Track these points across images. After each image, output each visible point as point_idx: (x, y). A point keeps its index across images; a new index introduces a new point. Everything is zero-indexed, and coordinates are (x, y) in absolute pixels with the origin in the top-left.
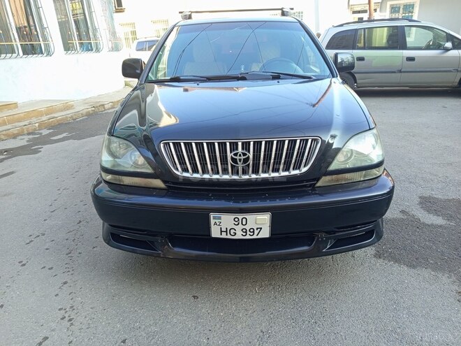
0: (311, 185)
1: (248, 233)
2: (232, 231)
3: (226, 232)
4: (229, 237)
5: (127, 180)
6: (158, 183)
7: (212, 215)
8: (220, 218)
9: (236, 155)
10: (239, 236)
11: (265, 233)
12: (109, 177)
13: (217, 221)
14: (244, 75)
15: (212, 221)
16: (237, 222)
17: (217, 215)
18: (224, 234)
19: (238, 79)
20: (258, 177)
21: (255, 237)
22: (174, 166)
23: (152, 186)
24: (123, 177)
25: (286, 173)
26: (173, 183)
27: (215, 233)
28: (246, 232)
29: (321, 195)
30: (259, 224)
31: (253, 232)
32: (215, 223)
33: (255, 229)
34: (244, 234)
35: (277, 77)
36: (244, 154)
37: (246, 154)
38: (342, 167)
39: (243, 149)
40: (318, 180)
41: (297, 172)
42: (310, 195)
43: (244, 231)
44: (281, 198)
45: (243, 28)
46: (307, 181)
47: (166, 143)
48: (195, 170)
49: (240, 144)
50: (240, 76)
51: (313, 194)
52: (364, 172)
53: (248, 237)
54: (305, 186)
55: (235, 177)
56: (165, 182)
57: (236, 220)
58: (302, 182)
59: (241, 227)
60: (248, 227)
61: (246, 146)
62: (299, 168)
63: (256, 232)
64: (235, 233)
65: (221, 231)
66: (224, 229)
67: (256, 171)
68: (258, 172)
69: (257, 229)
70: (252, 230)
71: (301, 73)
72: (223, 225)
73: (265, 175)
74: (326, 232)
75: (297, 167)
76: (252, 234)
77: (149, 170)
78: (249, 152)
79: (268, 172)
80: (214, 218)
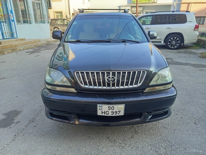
0: (141, 92)
1: (114, 113)
2: (107, 112)
3: (104, 113)
4: (106, 115)
5: (58, 89)
6: (73, 90)
7: (98, 105)
8: (102, 107)
9: (109, 78)
10: (110, 115)
11: (122, 113)
12: (49, 87)
13: (100, 108)
14: (109, 40)
15: (98, 108)
16: (109, 108)
17: (101, 105)
18: (103, 114)
19: (107, 42)
20: (119, 88)
21: (117, 115)
22: (81, 83)
23: (70, 91)
24: (57, 87)
25: (131, 86)
26: (80, 90)
27: (99, 113)
28: (113, 113)
29: (146, 96)
30: (119, 109)
31: (117, 113)
32: (100, 109)
33: (118, 112)
34: (113, 114)
35: (124, 41)
36: (113, 78)
37: (114, 78)
38: (155, 83)
39: (112, 75)
40: (145, 89)
41: (136, 86)
42: (141, 96)
43: (113, 112)
44: (128, 97)
45: (108, 18)
46: (140, 90)
47: (77, 72)
48: (90, 84)
49: (111, 73)
50: (108, 41)
51: (143, 96)
52: (164, 86)
53: (114, 115)
54: (139, 92)
55: (109, 88)
56: (76, 90)
57: (109, 107)
58: (138, 90)
59: (111, 110)
60: (114, 111)
61: (114, 74)
62: (137, 84)
63: (118, 113)
64: (108, 113)
65: (102, 113)
66: (103, 112)
67: (118, 85)
68: (119, 86)
69: (118, 111)
70: (116, 112)
71: (134, 40)
72: (103, 110)
73: (122, 87)
74: (147, 113)
75: (136, 83)
76: (116, 114)
77: (69, 84)
78: (115, 77)
79: (123, 86)
80: (99, 107)
